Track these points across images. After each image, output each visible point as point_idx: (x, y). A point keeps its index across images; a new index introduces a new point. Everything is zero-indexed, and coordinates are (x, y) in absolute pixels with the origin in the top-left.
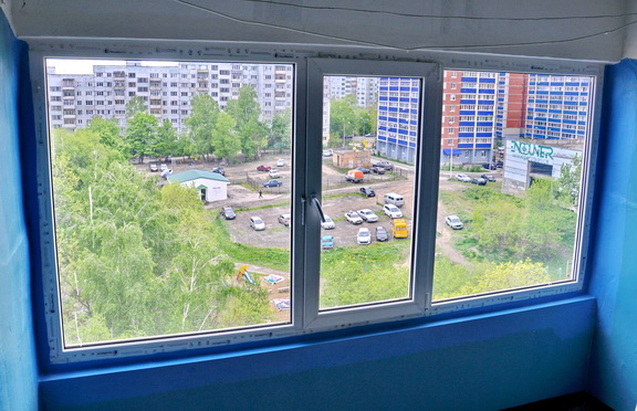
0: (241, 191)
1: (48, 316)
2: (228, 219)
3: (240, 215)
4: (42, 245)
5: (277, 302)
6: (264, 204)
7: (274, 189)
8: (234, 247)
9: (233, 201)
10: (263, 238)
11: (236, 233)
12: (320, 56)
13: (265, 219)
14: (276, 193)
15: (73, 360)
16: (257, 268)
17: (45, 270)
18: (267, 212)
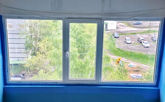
0: (123, 26)
1: (7, 73)
2: (116, 37)
3: (121, 36)
4: (6, 58)
5: (132, 75)
6: (132, 32)
7: (137, 26)
8: (117, 50)
9: (119, 30)
10: (130, 47)
11: (118, 44)
12: (69, 18)
13: (132, 39)
14: (138, 28)
15: (11, 83)
16: (125, 59)
17: (6, 63)
18: (133, 36)
